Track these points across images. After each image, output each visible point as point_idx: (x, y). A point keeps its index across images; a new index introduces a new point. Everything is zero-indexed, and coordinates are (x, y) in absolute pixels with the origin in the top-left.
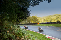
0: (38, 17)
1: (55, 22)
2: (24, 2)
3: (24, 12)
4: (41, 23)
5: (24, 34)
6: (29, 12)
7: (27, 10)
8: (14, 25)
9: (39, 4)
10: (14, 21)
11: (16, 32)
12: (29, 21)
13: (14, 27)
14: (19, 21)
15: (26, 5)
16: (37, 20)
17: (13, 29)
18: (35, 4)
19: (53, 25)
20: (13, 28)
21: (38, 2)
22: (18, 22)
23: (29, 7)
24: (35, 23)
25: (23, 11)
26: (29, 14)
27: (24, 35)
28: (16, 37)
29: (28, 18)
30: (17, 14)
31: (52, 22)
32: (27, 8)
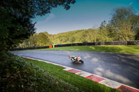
0: (50, 35)
1: (81, 42)
2: (23, 7)
3: (23, 26)
4: (55, 46)
5: (21, 67)
7: (29, 23)
9: (50, 12)
12: (34, 42)
15: (27, 14)
18: (44, 12)
19: (77, 49)
21: (49, 9)
24: (44, 46)
25: (22, 24)
26: (34, 30)
29: (31, 37)
30: (8, 30)
31: (75, 42)
32: (28, 19)
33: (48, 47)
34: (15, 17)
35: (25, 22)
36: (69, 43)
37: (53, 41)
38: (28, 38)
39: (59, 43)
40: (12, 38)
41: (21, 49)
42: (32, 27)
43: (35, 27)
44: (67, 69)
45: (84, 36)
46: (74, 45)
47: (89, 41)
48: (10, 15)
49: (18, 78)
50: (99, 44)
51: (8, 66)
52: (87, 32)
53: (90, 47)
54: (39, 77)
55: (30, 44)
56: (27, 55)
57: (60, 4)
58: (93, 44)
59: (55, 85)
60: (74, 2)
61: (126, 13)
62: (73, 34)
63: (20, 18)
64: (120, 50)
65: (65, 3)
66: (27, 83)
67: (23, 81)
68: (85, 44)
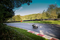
0: (21, 16)
1: (34, 19)
2: (10, 4)
3: (10, 12)
4: (23, 21)
5: (9, 30)
7: (12, 11)
14: (5, 20)
18: (19, 6)
21: (21, 5)
23: (13, 9)
24: (19, 21)
26: (14, 14)
29: (13, 17)
30: (3, 14)
32: (12, 9)
33: (20, 21)
34: (6, 8)
35: (10, 10)
36: (29, 19)
37: (22, 19)
39: (25, 19)
40: (5, 18)
41: (8, 22)
42: (13, 13)
43: (15, 13)
44: (29, 31)
46: (31, 20)
48: (4, 7)
49: (8, 35)
50: (42, 20)
51: (3, 30)
52: (37, 15)
53: (39, 21)
54: (17, 35)
55: (13, 20)
56: (11, 25)
57: (25, 3)
58: (40, 20)
59: (24, 38)
60: (32, 2)
61: (54, 7)
62: (31, 16)
63: (8, 9)
64: (51, 22)
65: (28, 3)
66: (11, 37)
67: (10, 37)
68: (36, 20)
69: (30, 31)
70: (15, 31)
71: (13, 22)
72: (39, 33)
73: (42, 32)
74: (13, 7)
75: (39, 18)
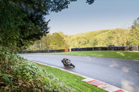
0: (66, 36)
1: (105, 46)
3: (35, 24)
4: (72, 50)
6: (46, 25)
7: (42, 20)
8: (11, 53)
9: (67, 7)
10: (13, 44)
11: (15, 69)
12: (47, 44)
13: (12, 57)
14: (23, 45)
15: (39, 10)
16: (63, 43)
17: (10, 63)
18: (60, 7)
20: (9, 59)
22: (21, 47)
24: (59, 49)
25: (33, 22)
26: (47, 29)
27: (34, 75)
28: (16, 80)
29: (43, 38)
31: (97, 46)
32: (41, 16)
35: (37, 19)
36: (89, 46)
37: (69, 43)
38: (39, 39)
41: (30, 52)
43: (48, 26)
44: (87, 80)
45: (110, 38)
46: (96, 49)
47: (116, 45)
48: (22, 11)
49: (32, 87)
50: (130, 49)
53: (118, 52)
54: (56, 88)
55: (42, 46)
58: (122, 49)
68: (110, 48)
69: (92, 79)
70: (51, 77)
71: (42, 52)
72: (119, 89)
73: (130, 85)
74: (44, 11)
75: (121, 42)
